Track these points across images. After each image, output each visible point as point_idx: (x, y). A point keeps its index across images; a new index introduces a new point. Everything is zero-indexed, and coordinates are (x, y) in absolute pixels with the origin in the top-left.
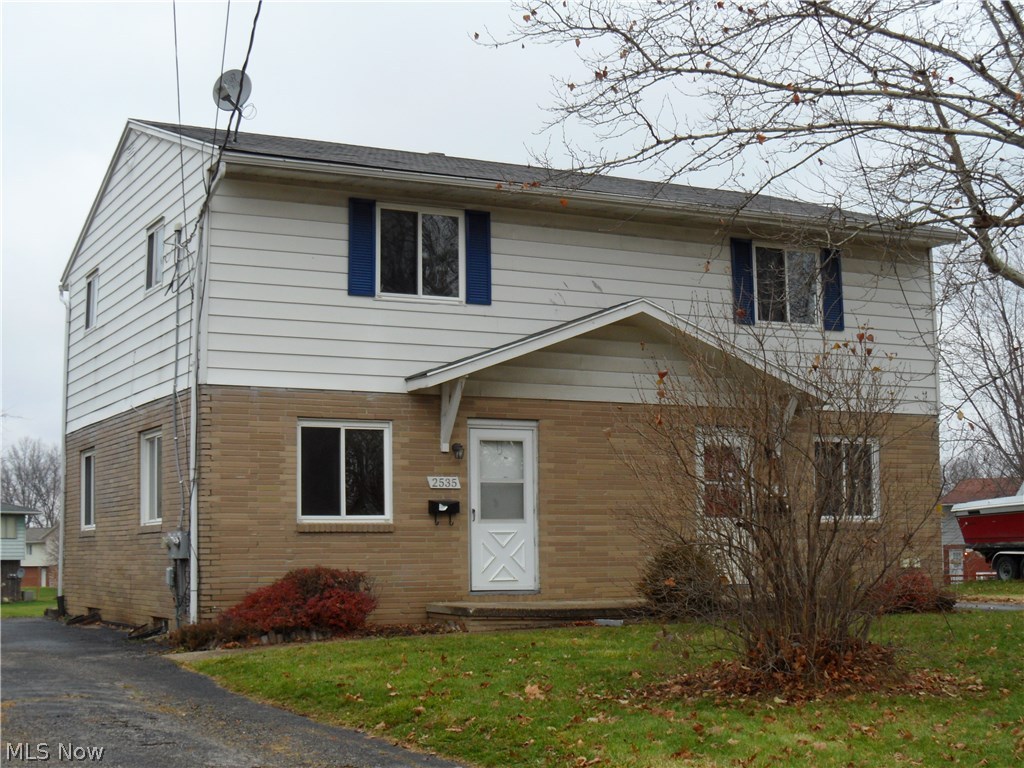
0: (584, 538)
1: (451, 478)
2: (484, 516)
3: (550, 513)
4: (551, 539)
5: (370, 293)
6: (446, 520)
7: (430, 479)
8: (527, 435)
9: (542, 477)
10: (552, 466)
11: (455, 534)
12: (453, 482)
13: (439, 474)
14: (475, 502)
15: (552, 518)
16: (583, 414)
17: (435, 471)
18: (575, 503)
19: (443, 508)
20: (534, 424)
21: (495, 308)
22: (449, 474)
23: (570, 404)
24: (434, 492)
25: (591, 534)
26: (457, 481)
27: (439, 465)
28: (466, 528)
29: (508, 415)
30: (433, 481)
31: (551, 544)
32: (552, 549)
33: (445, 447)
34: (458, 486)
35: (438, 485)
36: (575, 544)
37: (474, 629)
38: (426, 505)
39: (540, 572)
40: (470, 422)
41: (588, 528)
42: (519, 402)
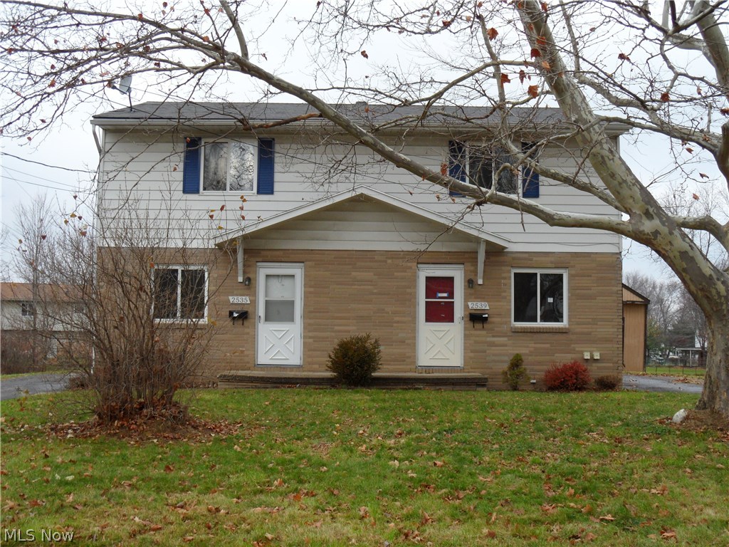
0: (333, 334)
1: (244, 297)
2: (267, 319)
3: (310, 319)
4: (311, 334)
5: (197, 191)
6: (240, 322)
7: (230, 298)
8: (298, 271)
9: (307, 296)
10: (312, 290)
11: (247, 330)
12: (245, 300)
13: (237, 295)
14: (261, 311)
15: (312, 321)
16: (335, 258)
17: (235, 293)
18: (328, 312)
19: (235, 315)
20: (302, 264)
21: (276, 196)
22: (244, 295)
23: (326, 252)
24: (234, 306)
25: (339, 331)
26: (248, 299)
27: (238, 289)
28: (254, 327)
29: (283, 260)
30: (231, 299)
31: (310, 337)
32: (311, 340)
33: (240, 279)
34: (249, 302)
35: (236, 301)
36: (327, 338)
37: (222, 386)
38: (228, 313)
39: (304, 355)
40: (259, 264)
41: (336, 328)
42: (290, 251)
